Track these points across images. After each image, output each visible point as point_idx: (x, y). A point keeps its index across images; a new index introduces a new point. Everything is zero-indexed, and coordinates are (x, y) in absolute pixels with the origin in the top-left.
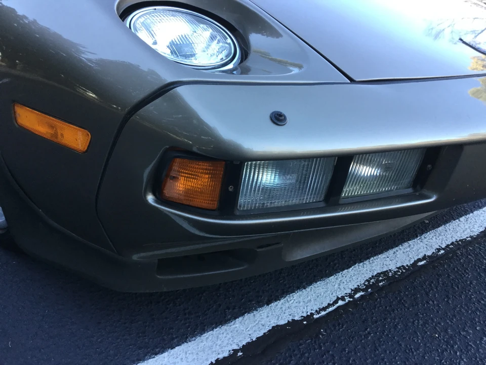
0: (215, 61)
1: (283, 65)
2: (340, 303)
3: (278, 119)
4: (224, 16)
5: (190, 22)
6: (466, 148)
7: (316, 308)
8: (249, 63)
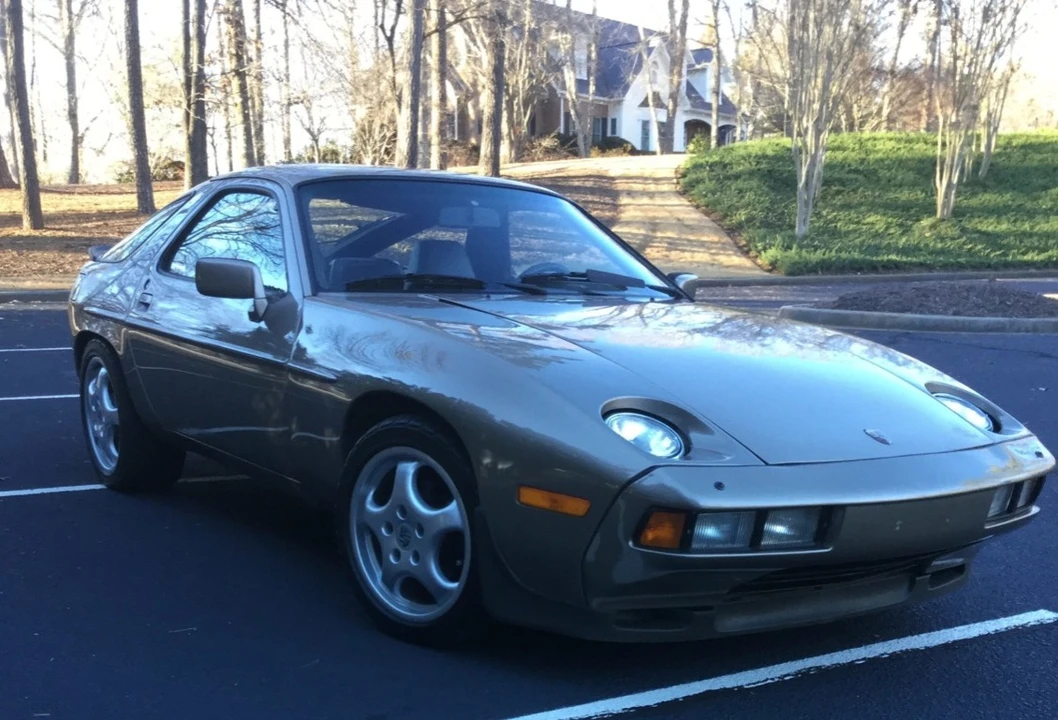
0: (667, 453)
1: (718, 454)
2: (769, 681)
3: (719, 486)
4: (670, 420)
5: (647, 425)
6: (848, 508)
7: (747, 682)
8: (690, 455)
